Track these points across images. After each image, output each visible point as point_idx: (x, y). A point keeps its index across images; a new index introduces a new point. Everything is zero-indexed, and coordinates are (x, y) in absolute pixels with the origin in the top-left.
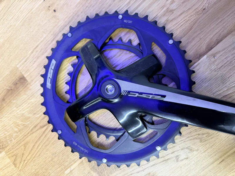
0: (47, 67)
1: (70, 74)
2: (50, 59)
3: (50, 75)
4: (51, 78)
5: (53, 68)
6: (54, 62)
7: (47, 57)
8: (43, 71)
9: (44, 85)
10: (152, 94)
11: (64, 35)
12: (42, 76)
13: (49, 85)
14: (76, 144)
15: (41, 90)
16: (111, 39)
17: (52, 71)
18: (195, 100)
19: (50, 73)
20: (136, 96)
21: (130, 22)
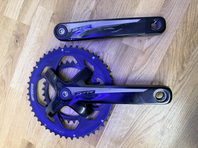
0: (29, 89)
1: (43, 89)
2: (29, 83)
3: (32, 93)
4: (33, 94)
5: (33, 89)
6: (32, 85)
7: (28, 83)
8: (28, 92)
9: (30, 99)
10: (88, 91)
11: (34, 68)
12: (28, 94)
13: (33, 99)
14: (56, 130)
15: (29, 103)
16: (62, 63)
17: (33, 90)
19: (32, 92)
20: (80, 94)
21: (69, 52)
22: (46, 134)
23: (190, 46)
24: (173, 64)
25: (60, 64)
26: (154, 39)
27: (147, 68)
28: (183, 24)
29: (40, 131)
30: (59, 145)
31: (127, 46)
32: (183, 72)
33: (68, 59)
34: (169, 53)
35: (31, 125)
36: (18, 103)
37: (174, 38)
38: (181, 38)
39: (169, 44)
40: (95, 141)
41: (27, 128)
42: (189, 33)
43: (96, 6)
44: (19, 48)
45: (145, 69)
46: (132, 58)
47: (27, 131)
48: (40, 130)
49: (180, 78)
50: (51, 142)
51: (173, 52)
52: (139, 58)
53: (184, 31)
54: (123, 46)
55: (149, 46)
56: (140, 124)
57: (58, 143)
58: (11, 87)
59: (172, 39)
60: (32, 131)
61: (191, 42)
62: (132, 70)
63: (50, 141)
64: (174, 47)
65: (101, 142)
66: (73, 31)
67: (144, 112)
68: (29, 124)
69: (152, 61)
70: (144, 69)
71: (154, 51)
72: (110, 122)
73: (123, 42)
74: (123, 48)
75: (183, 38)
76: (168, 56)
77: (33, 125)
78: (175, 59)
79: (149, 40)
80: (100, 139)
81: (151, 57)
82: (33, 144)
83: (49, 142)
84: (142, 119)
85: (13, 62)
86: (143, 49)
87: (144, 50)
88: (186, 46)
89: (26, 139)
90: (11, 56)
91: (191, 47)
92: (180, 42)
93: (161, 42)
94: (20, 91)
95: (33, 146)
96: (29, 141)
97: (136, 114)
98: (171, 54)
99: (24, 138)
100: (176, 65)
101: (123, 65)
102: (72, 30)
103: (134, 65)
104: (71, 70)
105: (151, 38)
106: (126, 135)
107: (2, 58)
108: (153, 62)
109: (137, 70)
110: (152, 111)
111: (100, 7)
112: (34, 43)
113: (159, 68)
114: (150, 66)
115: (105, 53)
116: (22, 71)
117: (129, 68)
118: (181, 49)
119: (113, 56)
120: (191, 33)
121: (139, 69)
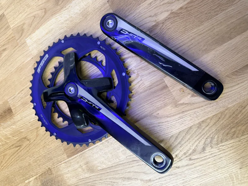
0: (42, 58)
1: (55, 68)
3: (42, 64)
4: (42, 66)
5: (45, 60)
6: (47, 56)
7: (44, 51)
8: (38, 60)
9: (36, 69)
10: (94, 104)
11: (60, 40)
12: (37, 62)
13: (39, 70)
14: (42, 116)
15: (33, 72)
16: (90, 54)
17: (44, 62)
19: (42, 63)
20: (85, 101)
21: (104, 49)
23: (228, 134)
24: (197, 138)
25: (87, 55)
26: (199, 99)
27: (168, 123)
28: (239, 107)
30: (36, 131)
31: (166, 87)
32: (200, 153)
33: (99, 56)
34: (202, 125)
35: (22, 94)
37: (218, 114)
38: (225, 119)
39: (209, 116)
41: (17, 93)
42: (238, 120)
43: (166, 20)
44: (59, 7)
46: (162, 102)
47: (15, 96)
49: (193, 157)
50: (30, 123)
51: (206, 127)
52: (168, 107)
53: (234, 115)
54: (162, 83)
55: (188, 104)
56: (123, 169)
57: (36, 128)
58: (26, 42)
59: (216, 114)
60: (19, 99)
61: (231, 131)
62: (153, 114)
63: (30, 121)
64: (211, 123)
65: (76, 157)
66: (121, 32)
67: (135, 161)
68: (21, 91)
69: (178, 120)
70: (166, 122)
71: (188, 112)
72: (96, 147)
73: (164, 80)
74: (161, 86)
75: (227, 121)
76: (198, 127)
77: (24, 94)
78: (203, 134)
79: (192, 98)
80: (77, 154)
81: (181, 115)
82: (13, 113)
84: (127, 166)
85: (43, 16)
86: (178, 102)
87: (180, 103)
88: (224, 131)
89: (10, 102)
90: (45, 9)
91: (228, 135)
92: (222, 122)
93: (202, 108)
94: (32, 53)
95: (12, 114)
96: (11, 106)
97: (126, 157)
98: (203, 128)
99: (8, 100)
100: (200, 141)
101: (147, 103)
102: (122, 30)
103: (159, 110)
105: (196, 96)
106: (102, 169)
107: (35, 4)
108: (179, 122)
109: (158, 118)
110: (142, 166)
111: (170, 24)
112: (77, 13)
113: (181, 132)
114: (173, 123)
115: (139, 77)
116: (47, 34)
117: (152, 109)
118: (216, 130)
119: (144, 86)
120: (239, 122)
121: (161, 118)
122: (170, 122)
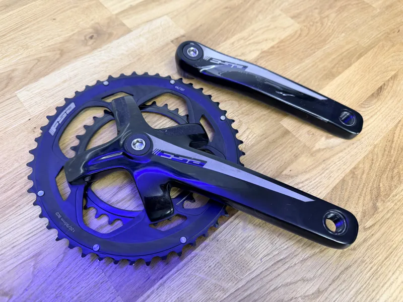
0: (60, 110)
1: (86, 127)
3: (60, 119)
4: (60, 122)
5: (68, 112)
6: (73, 106)
7: (66, 99)
9: (45, 129)
10: (190, 158)
11: (99, 82)
12: (49, 117)
13: (53, 130)
14: (60, 216)
16: (154, 103)
17: (65, 115)
18: (240, 172)
19: (62, 117)
20: (170, 158)
21: (182, 89)
22: (18, 222)
23: (392, 178)
24: (359, 193)
25: (150, 103)
26: (336, 141)
27: (310, 181)
28: (387, 142)
29: (9, 210)
30: (33, 264)
31: (286, 132)
32: (373, 214)
33: (171, 104)
34: (356, 173)
36: (6, 129)
37: (368, 154)
38: (379, 160)
39: (359, 160)
40: (134, 288)
42: (394, 158)
43: (258, 59)
44: (88, 48)
45: (308, 181)
46: (290, 154)
48: (10, 207)
49: (367, 224)
50: (15, 249)
51: (363, 174)
52: (301, 159)
53: (387, 152)
54: (280, 128)
55: (325, 149)
56: (263, 286)
57: (33, 256)
58: (16, 96)
59: (366, 156)
61: (394, 173)
62: (284, 173)
63: (15, 244)
64: (366, 168)
65: (148, 297)
66: (211, 61)
67: (279, 263)
69: (323, 173)
70: (306, 180)
71: (332, 159)
72: (194, 257)
73: (282, 123)
74: (279, 133)
75: (383, 161)
76: (352, 177)
78: (364, 186)
79: (328, 140)
81: (323, 166)
83: (12, 246)
84: (269, 278)
85: (58, 59)
86: (312, 148)
87: (314, 149)
88: (386, 175)
90: (62, 50)
91: (394, 179)
92: (378, 164)
93: (346, 151)
94: (30, 111)
97: (260, 261)
98: (359, 177)
100: (364, 197)
101: (268, 158)
102: (211, 59)
103: (289, 165)
104: (165, 122)
105: (331, 138)
107: (41, 45)
108: (325, 176)
109: (292, 177)
111: (265, 63)
112: (123, 54)
113: (333, 190)
114: (317, 179)
115: (243, 124)
116: (65, 81)
117: (278, 165)
118: (376, 176)
119: (255, 135)
120: (396, 160)
121: (296, 176)
122: (313, 179)
